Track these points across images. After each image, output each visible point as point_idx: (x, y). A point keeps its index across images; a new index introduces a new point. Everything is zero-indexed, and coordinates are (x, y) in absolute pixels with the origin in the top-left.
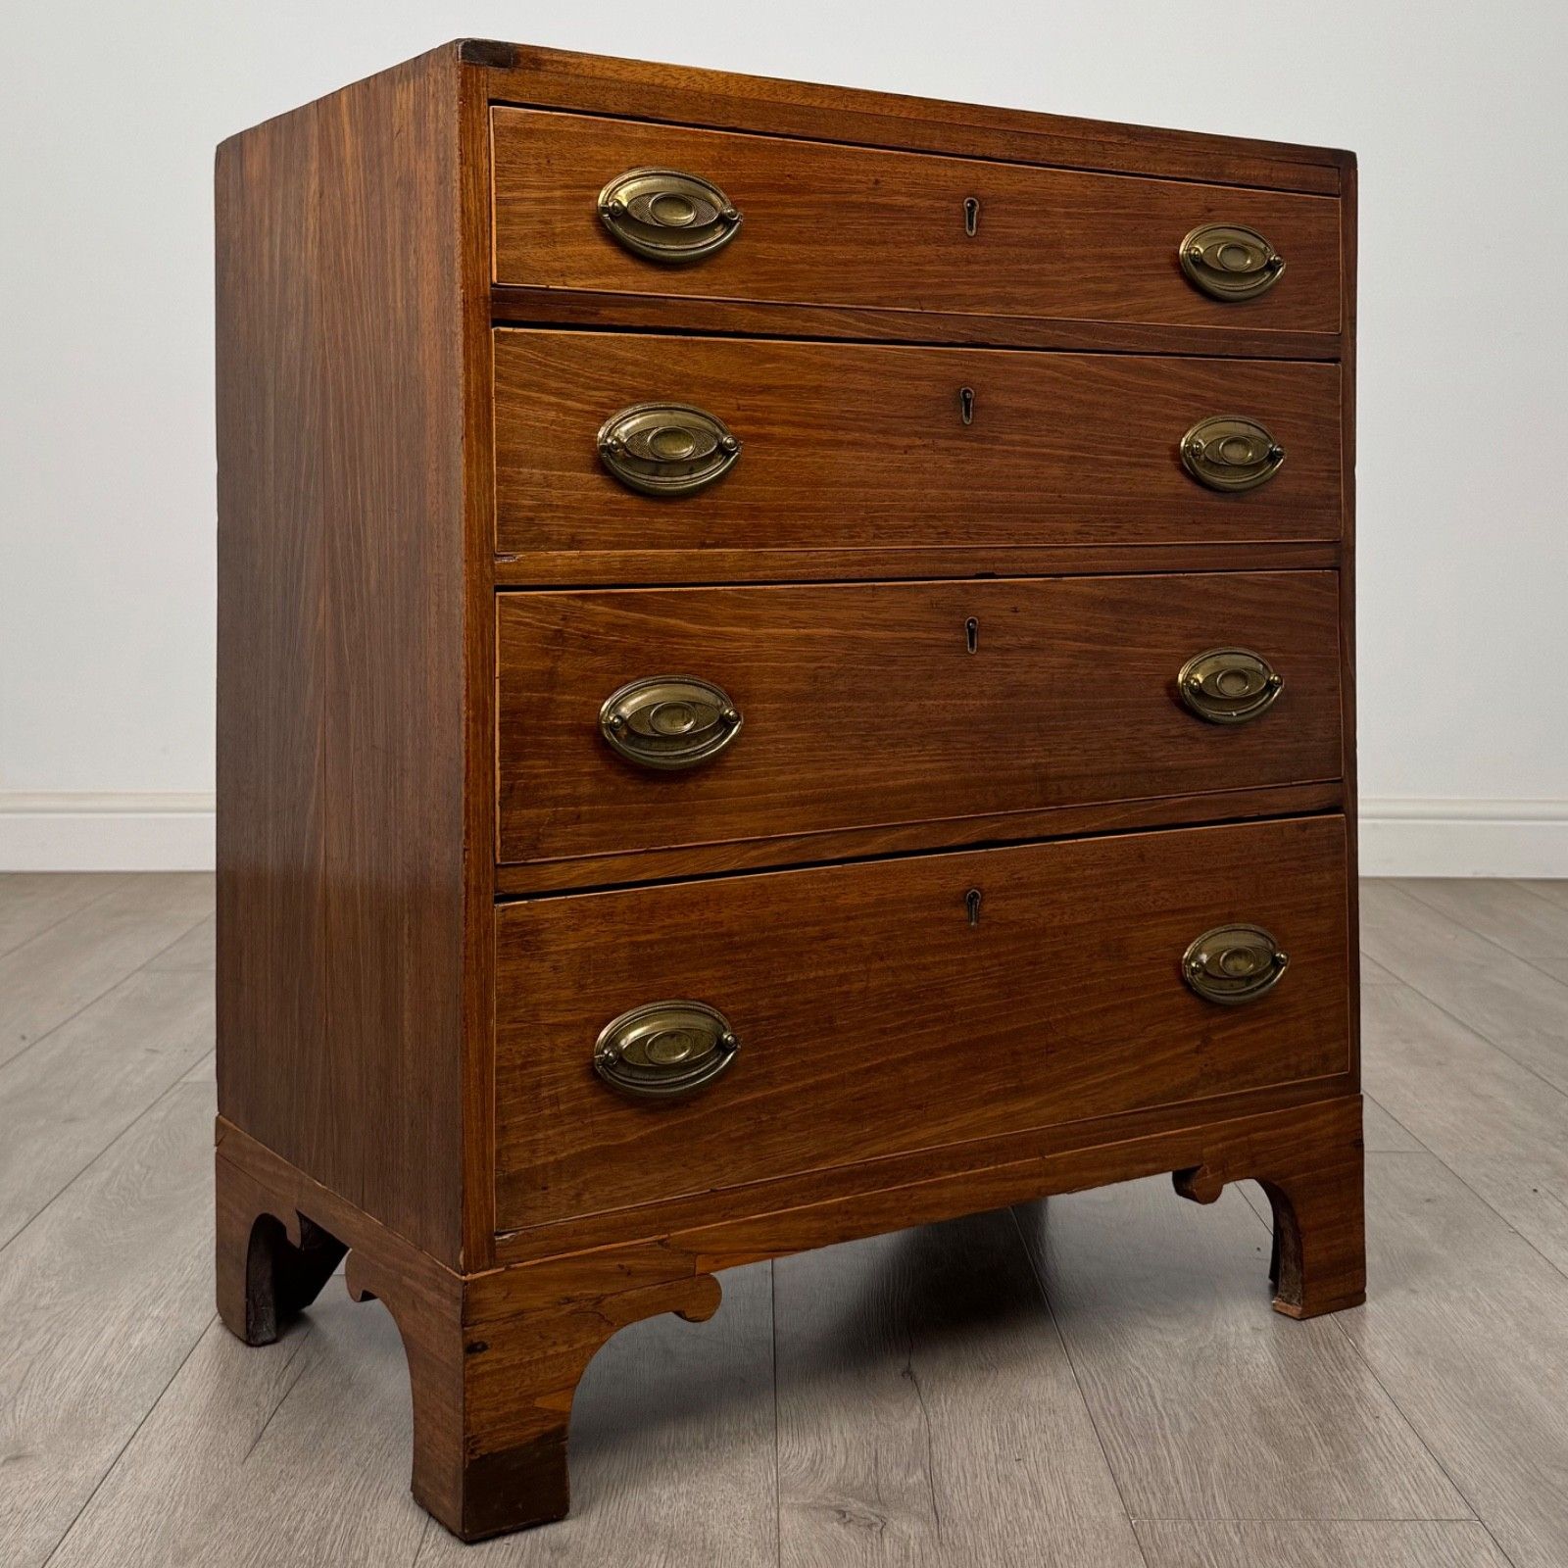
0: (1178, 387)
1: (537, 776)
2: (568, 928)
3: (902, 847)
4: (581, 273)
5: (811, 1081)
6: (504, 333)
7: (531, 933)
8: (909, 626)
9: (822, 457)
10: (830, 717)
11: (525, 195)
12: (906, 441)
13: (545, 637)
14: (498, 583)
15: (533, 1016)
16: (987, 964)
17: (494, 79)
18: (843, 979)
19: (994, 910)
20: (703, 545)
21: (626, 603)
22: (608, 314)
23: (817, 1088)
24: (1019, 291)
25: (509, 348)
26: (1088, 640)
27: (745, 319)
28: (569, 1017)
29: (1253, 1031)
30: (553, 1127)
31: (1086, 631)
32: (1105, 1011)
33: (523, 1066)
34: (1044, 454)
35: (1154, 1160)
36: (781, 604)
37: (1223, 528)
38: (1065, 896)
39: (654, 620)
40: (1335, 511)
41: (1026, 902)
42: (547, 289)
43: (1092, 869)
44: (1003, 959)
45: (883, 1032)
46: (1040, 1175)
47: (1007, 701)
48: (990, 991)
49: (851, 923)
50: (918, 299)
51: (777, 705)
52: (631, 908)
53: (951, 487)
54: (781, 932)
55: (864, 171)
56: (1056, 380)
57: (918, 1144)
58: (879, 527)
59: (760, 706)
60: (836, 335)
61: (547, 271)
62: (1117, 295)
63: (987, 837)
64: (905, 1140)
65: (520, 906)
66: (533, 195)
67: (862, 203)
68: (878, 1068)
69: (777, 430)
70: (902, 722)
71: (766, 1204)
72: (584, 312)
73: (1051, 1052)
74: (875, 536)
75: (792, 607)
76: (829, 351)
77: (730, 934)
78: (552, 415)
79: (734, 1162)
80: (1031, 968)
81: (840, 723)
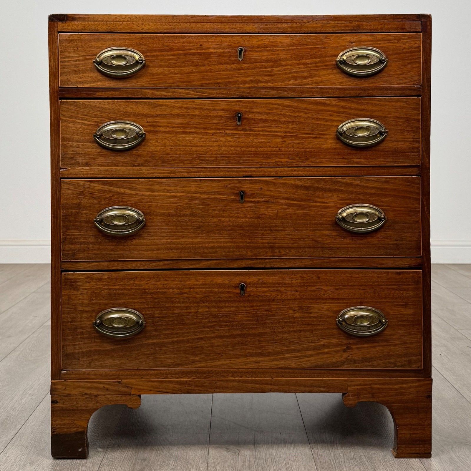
0: (336, 109)
1: (74, 235)
2: (86, 282)
3: (212, 267)
4: (90, 82)
5: (175, 339)
6: (64, 102)
7: (74, 282)
8: (216, 193)
9: (179, 137)
10: (183, 222)
11: (70, 59)
12: (212, 131)
13: (77, 193)
14: (61, 176)
15: (75, 307)
16: (248, 309)
17: (60, 25)
18: (188, 308)
19: (251, 291)
20: (134, 166)
21: (105, 183)
22: (99, 94)
23: (178, 342)
24: (261, 78)
25: (65, 106)
26: (294, 200)
27: (150, 93)
28: (87, 309)
29: (371, 347)
30: (82, 341)
31: (294, 197)
32: (300, 331)
33: (71, 322)
34: (273, 135)
35: (324, 387)
36: (164, 185)
37: (358, 160)
38: (283, 289)
39: (116, 189)
40: (416, 154)
41: (265, 289)
42: (77, 88)
43: (295, 280)
44: (255, 308)
45: (204, 327)
46: (271, 384)
47: (256, 220)
48: (249, 318)
49: (192, 290)
50: (218, 83)
51: (162, 217)
52: (109, 278)
53: (232, 146)
54: (164, 290)
55: (196, 42)
56: (278, 109)
57: (220, 366)
58: (202, 160)
59: (155, 217)
60: (185, 97)
61: (77, 82)
62: (306, 78)
63: (249, 266)
64: (213, 364)
65: (70, 274)
66: (72, 59)
67: (195, 53)
68: (202, 339)
69: (162, 129)
70: (211, 225)
71: (158, 376)
72: (91, 94)
73: (276, 342)
74: (200, 163)
75: (168, 186)
76: (182, 102)
77: (145, 289)
78: (80, 126)
79: (146, 361)
80: (267, 312)
81: (186, 224)
